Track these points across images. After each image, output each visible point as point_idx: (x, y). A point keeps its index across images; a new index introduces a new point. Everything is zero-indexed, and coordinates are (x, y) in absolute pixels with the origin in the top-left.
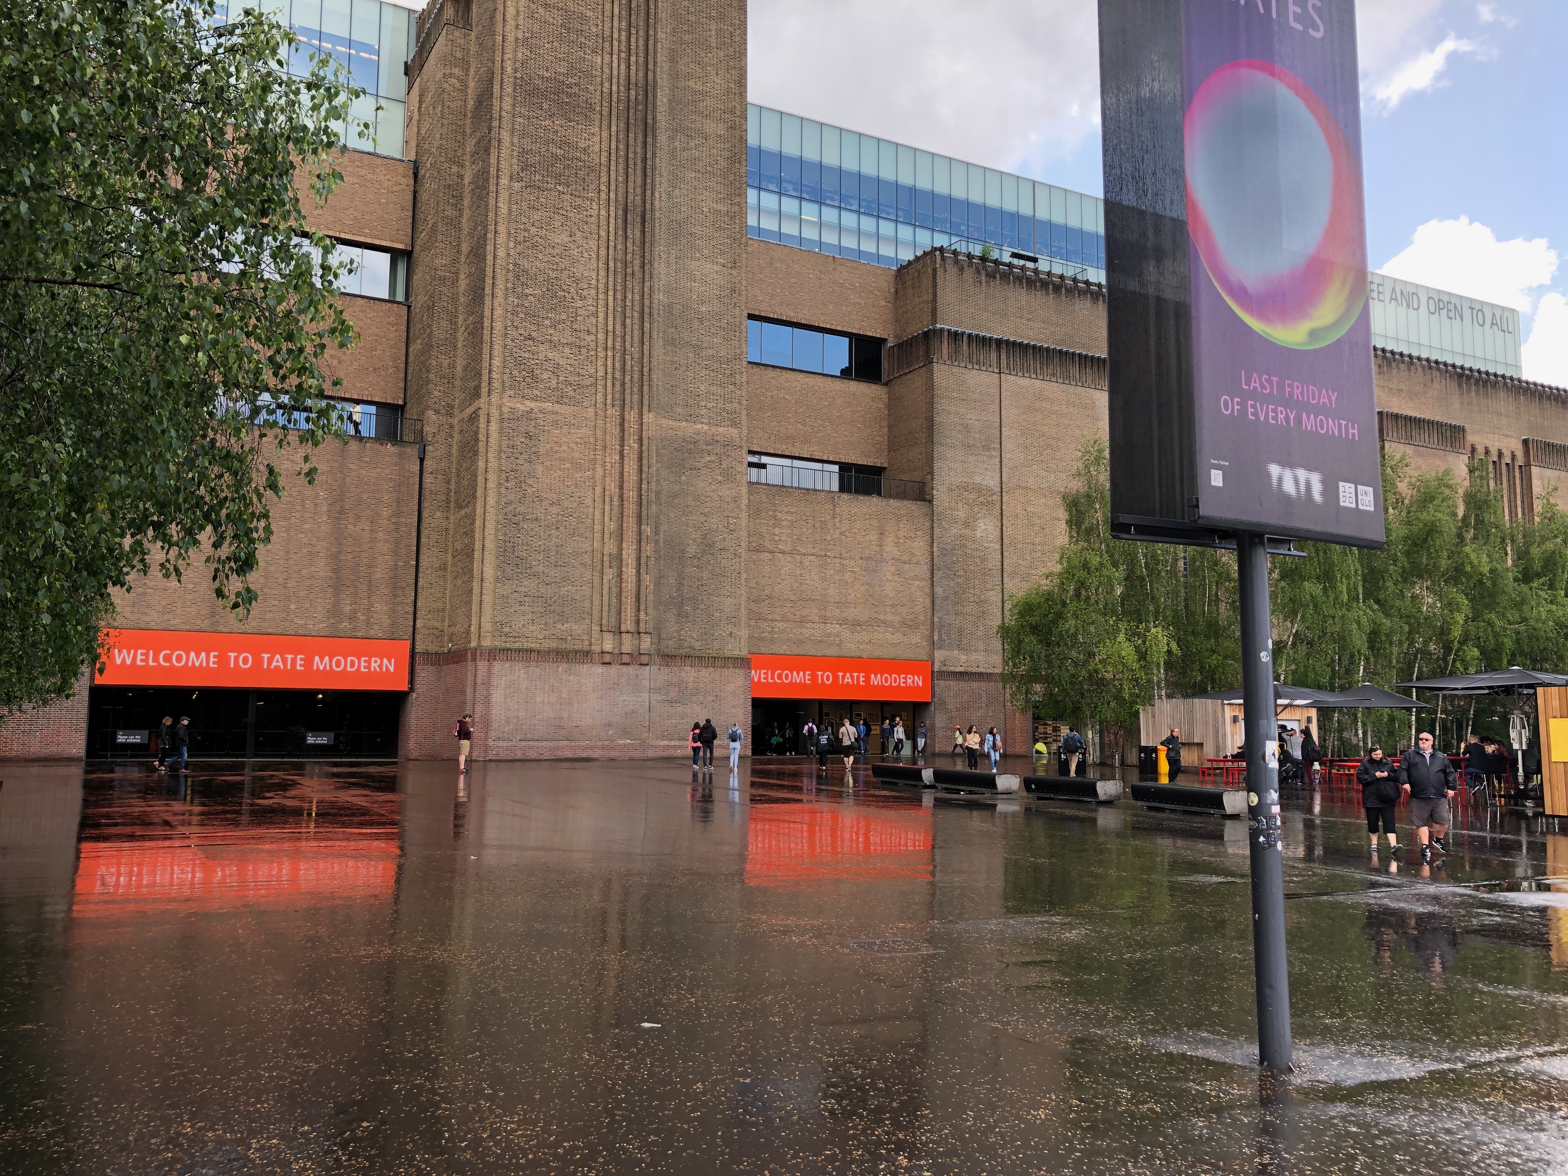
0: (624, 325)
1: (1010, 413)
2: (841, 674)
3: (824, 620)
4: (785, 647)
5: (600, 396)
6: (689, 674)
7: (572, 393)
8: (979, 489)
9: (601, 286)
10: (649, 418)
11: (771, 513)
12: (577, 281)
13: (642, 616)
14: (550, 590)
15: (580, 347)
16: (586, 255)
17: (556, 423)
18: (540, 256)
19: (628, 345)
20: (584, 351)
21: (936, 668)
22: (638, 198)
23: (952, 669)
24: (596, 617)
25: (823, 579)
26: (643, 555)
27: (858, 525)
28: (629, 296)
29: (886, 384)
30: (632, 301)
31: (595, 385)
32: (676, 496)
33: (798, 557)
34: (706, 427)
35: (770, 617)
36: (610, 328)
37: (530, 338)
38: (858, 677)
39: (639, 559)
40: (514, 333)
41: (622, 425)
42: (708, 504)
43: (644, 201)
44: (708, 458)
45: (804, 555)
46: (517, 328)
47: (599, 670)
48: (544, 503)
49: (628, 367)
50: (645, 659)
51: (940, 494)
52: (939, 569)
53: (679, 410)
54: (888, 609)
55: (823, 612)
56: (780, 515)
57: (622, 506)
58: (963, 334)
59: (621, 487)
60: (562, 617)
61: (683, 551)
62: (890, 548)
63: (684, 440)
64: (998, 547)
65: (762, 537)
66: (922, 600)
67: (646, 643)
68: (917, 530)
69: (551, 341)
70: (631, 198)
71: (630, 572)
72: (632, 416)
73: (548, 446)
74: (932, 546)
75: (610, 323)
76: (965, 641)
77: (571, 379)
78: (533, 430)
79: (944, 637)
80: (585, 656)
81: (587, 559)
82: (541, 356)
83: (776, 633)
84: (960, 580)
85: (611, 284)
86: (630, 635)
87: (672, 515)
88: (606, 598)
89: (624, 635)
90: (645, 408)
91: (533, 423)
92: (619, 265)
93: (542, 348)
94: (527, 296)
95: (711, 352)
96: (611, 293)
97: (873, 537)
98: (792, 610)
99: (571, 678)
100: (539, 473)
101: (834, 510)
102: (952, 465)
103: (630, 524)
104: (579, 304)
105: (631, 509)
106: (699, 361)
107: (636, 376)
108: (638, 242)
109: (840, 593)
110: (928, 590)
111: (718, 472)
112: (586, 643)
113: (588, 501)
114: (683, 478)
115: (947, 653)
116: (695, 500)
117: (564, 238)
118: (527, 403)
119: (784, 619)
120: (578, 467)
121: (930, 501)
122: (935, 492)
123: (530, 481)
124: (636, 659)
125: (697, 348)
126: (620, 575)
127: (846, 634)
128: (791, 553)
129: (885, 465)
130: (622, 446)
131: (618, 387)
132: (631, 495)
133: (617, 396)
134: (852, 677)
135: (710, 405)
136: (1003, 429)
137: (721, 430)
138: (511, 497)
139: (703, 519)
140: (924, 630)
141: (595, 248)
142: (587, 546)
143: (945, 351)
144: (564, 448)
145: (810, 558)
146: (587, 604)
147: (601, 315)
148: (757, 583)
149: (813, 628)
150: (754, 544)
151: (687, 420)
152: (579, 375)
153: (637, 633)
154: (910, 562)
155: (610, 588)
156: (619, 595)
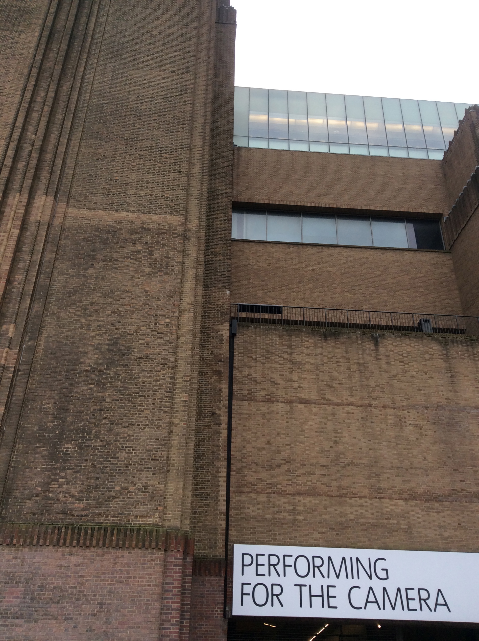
3: (379, 494)
10: (42, 201)
25: (370, 436)
27: (415, 367)
29: (449, 252)
30: (44, 98)
34: (133, 215)
36: (10, 121)
53: (97, 199)
55: (375, 483)
62: (469, 394)
85: (20, 88)
87: (64, 315)
90: (39, 192)
92: (34, 70)
97: (440, 380)
98: (325, 479)
101: (377, 350)
106: (132, 152)
108: (62, 53)
109: (400, 454)
111: (145, 263)
119: (313, 492)
125: (130, 141)
127: (417, 513)
128: (317, 403)
137: (155, 218)
148: (268, 443)
149: (362, 506)
150: (263, 393)
151: (106, 209)
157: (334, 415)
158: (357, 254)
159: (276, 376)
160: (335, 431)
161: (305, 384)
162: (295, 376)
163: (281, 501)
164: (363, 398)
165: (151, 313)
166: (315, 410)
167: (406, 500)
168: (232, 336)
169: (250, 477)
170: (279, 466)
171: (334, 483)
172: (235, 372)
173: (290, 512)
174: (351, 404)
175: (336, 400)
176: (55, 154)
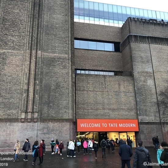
1: (153, 53)
2: (110, 124)
3: (104, 109)
4: (92, 117)
6: (51, 125)
7: (17, 47)
8: (147, 72)
10: (39, 52)
11: (86, 81)
12: (21, 21)
13: (35, 107)
14: (6, 101)
15: (20, 36)
16: (24, 15)
17: (12, 55)
18: (11, 15)
19: (34, 34)
20: (22, 37)
21: (139, 121)
23: (144, 121)
24: (20, 108)
25: (103, 98)
26: (36, 89)
27: (112, 83)
29: (121, 52)
30: (35, 24)
31: (24, 45)
32: (48, 73)
33: (95, 92)
34: (58, 55)
35: (87, 108)
36: (29, 30)
37: (6, 34)
38: (115, 125)
39: (34, 91)
41: (31, 55)
42: (58, 75)
44: (58, 63)
45: (97, 91)
46: (2, 32)
47: (20, 124)
48: (6, 76)
49: (33, 40)
50: (35, 120)
51: (136, 74)
52: (137, 94)
53: (50, 50)
54: (123, 105)
55: (103, 107)
56: (89, 81)
57: (29, 76)
58: (138, 36)
59: (30, 71)
60: (10, 109)
61: (50, 88)
62: (122, 89)
63: (51, 58)
64: (154, 87)
65: (84, 87)
66: (133, 102)
67: (36, 115)
68: (130, 84)
69: (12, 35)
71: (31, 95)
72: (34, 52)
73: (9, 61)
74: (135, 88)
76: (147, 113)
77: (17, 44)
78: (5, 57)
79: (141, 112)
80: (16, 120)
81: (18, 91)
82: (9, 39)
83: (89, 113)
84: (144, 97)
85: (29, 20)
86: (30, 113)
87: (46, 78)
88: (23, 102)
89: (29, 113)
90: (38, 50)
91: (5, 55)
92: (32, 16)
93: (9, 37)
94: (6, 24)
95: (59, 36)
96: (29, 22)
97: (117, 86)
98: (94, 106)
99: (11, 127)
100: (5, 68)
101: (105, 80)
102: (138, 67)
103: (32, 80)
104: (21, 26)
105: (32, 76)
106: (56, 38)
107: (36, 42)
108: (38, 10)
109: (108, 101)
110: (135, 100)
111: (61, 66)
112: (17, 116)
113: (20, 75)
114: (50, 68)
115: (142, 117)
116: (54, 74)
118: (4, 50)
119: (92, 109)
120: (17, 66)
121: (133, 76)
122: (134, 74)
123: (3, 71)
124: (32, 120)
125: (55, 35)
126: (28, 96)
127: (111, 112)
128: (93, 91)
129: (123, 71)
130: (30, 60)
131: (30, 45)
132: (33, 72)
133: (30, 47)
134: (113, 125)
135: (59, 49)
136: (152, 57)
137: (62, 55)
139: (56, 79)
140: (134, 111)
141: (26, 13)
142: (19, 88)
143: (133, 40)
144: (14, 61)
145: (99, 92)
146: (18, 104)
147: (27, 28)
148: (83, 99)
149: (101, 111)
150: (82, 89)
151: (52, 53)
152: (20, 43)
153: (33, 112)
154: (128, 92)
155: (24, 99)
156: (27, 102)
157: (96, 94)
159: (85, 85)
160: (96, 97)
161: (90, 87)
162: (88, 85)
163: (86, 111)
164: (102, 90)
166: (92, 93)
167: (109, 110)
168: (75, 76)
169: (80, 106)
170: (85, 104)
171: (96, 107)
172: (76, 85)
173: (87, 113)
174: (99, 91)
175: (96, 90)
176: (40, 40)
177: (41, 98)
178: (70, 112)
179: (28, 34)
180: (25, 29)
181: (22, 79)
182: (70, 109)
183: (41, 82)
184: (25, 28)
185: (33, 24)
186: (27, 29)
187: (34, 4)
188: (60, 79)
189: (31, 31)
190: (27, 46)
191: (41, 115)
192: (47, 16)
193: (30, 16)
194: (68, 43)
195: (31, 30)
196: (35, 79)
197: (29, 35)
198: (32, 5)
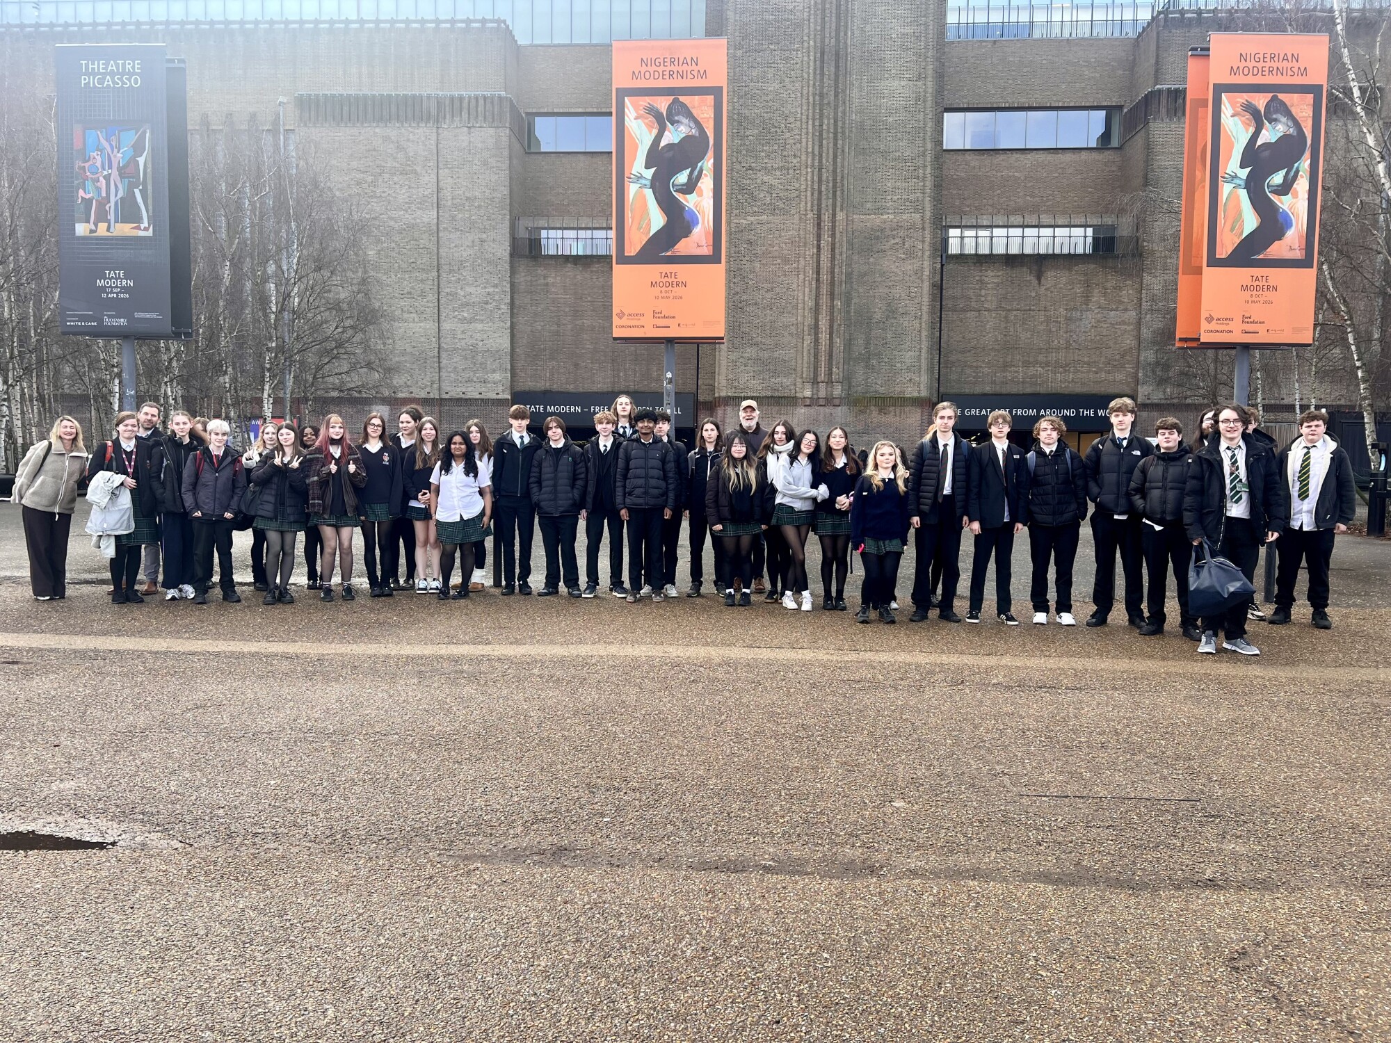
0: (821, 146)
5: (803, 204)
7: (782, 206)
9: (804, 118)
10: (840, 216)
11: (978, 278)
12: (786, 117)
13: (834, 370)
14: (766, 355)
15: (788, 169)
16: (793, 96)
17: (770, 230)
18: (758, 104)
19: (824, 161)
20: (791, 171)
22: (833, 40)
23: (1156, 401)
24: (800, 373)
26: (835, 323)
28: (826, 121)
30: (828, 125)
31: (799, 197)
32: (865, 274)
33: (1004, 313)
34: (891, 217)
35: (975, 364)
36: (810, 150)
37: (751, 168)
39: (831, 327)
40: (738, 167)
41: (819, 224)
42: (893, 278)
43: (838, 41)
44: (893, 241)
45: (1009, 310)
46: (740, 162)
47: (802, 410)
48: (761, 291)
49: (824, 178)
50: (837, 402)
53: (869, 205)
55: (1026, 358)
57: (818, 288)
59: (818, 273)
60: (776, 374)
61: (870, 318)
62: (1097, 298)
63: (872, 230)
65: (969, 299)
66: (1128, 342)
67: (837, 389)
68: (1126, 280)
69: (766, 168)
70: (827, 41)
71: (824, 337)
72: (826, 217)
73: (764, 248)
74: (1140, 293)
75: (810, 146)
77: (781, 195)
78: (753, 237)
79: (1149, 373)
80: (792, 401)
81: (793, 329)
82: (759, 181)
83: (980, 377)
85: (811, 114)
86: (824, 385)
87: (861, 290)
88: (806, 358)
89: (821, 385)
90: (838, 209)
91: (753, 232)
92: (817, 98)
93: (759, 174)
95: (897, 154)
96: (810, 122)
97: (1079, 290)
98: (996, 358)
100: (757, 269)
103: (824, 300)
104: (788, 135)
105: (824, 290)
106: (887, 163)
107: (831, 185)
108: (833, 77)
109: (1044, 340)
110: (1134, 333)
111: (901, 251)
112: (793, 391)
113: (794, 287)
114: (871, 260)
115: (1151, 388)
116: (881, 276)
117: (775, 86)
118: (749, 218)
119: (988, 365)
120: (786, 261)
121: (1141, 255)
122: (1146, 244)
124: (829, 401)
125: (884, 154)
126: (816, 340)
127: (1049, 375)
128: (996, 310)
130: (819, 241)
131: (816, 195)
132: (825, 277)
133: (816, 202)
135: (895, 198)
137: (904, 217)
138: (738, 289)
139: (887, 290)
141: (799, 88)
142: (793, 320)
143: (1163, 109)
144: (776, 248)
145: (1015, 313)
146: (793, 364)
147: (804, 141)
148: (963, 337)
149: (1016, 372)
150: (961, 306)
151: (875, 213)
152: (787, 190)
153: (830, 382)
154: (1116, 310)
155: (809, 351)
156: (816, 356)
157: (1006, 317)
158: (1041, 157)
159: (971, 293)
160: (1006, 328)
161: (989, 298)
162: (983, 292)
163: (968, 371)
164: (1026, 305)
165: (908, 285)
166: (994, 315)
167: (1043, 367)
168: (942, 265)
169: (953, 358)
170: (969, 351)
171: (1002, 360)
172: (944, 292)
173: (974, 377)
174: (1018, 310)
175: (1008, 307)
176: (842, 177)
177: (849, 344)
178: (922, 379)
179: (809, 163)
180: (798, 146)
181: (801, 297)
182: (923, 372)
183: (848, 302)
184: (800, 142)
185: (821, 125)
186: (804, 144)
187: (823, 54)
188: (898, 291)
189: (816, 153)
190: (809, 198)
191: (849, 388)
192: (861, 88)
193: (811, 98)
194: (921, 175)
195: (816, 148)
196: (832, 296)
197: (813, 165)
198: (815, 61)
